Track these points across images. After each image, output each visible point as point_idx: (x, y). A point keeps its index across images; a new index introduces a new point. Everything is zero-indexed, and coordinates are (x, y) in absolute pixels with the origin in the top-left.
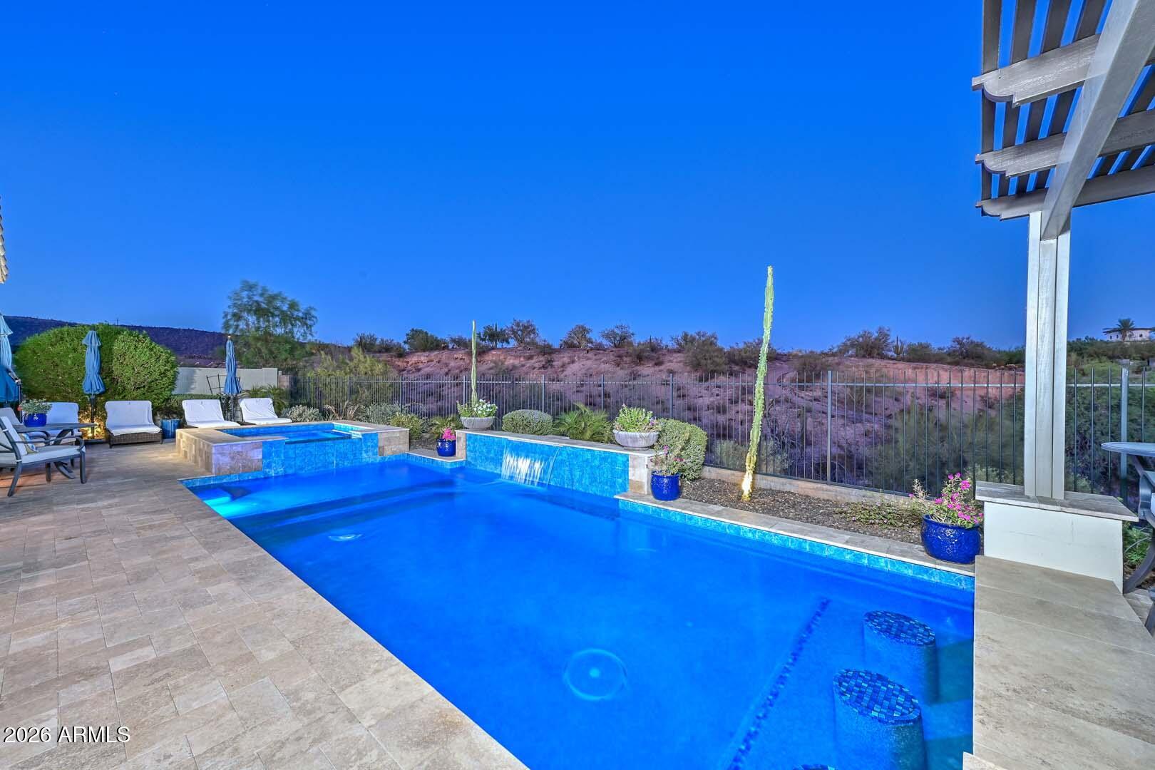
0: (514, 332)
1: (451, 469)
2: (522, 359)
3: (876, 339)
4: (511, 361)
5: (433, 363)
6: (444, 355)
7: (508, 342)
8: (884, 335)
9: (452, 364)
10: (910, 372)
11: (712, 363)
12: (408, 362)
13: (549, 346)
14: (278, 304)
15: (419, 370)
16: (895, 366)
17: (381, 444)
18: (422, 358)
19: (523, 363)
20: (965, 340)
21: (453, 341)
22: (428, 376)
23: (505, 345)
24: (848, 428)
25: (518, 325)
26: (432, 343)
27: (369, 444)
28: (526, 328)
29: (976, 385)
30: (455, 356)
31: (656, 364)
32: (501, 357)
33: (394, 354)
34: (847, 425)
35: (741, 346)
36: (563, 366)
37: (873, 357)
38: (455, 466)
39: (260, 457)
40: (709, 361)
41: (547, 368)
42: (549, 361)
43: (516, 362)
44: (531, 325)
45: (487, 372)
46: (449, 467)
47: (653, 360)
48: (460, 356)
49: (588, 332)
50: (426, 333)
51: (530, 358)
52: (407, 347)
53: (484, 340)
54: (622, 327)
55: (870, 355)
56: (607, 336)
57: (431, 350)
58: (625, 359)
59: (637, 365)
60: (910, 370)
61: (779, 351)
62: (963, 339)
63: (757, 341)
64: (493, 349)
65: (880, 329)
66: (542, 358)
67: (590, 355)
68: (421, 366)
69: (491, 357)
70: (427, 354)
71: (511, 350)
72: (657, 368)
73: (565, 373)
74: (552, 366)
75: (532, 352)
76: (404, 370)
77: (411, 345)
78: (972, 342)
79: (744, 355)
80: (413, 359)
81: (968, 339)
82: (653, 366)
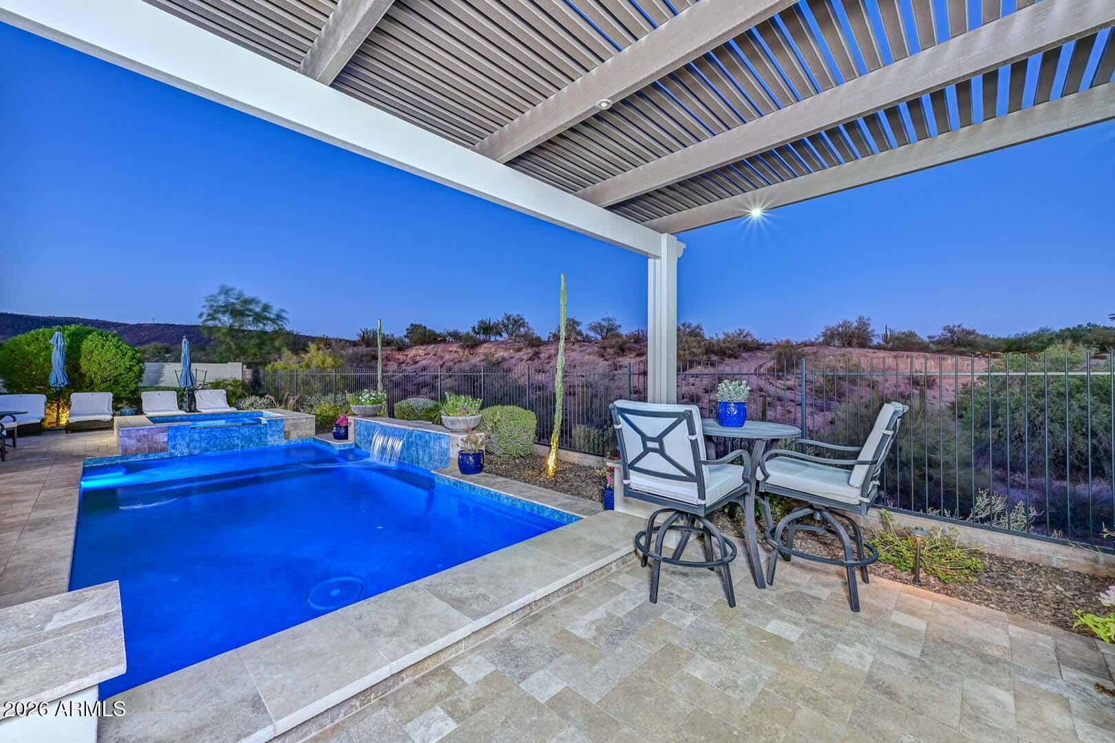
0: (506, 326)
1: (340, 451)
2: (511, 351)
3: (856, 328)
4: (502, 353)
5: (429, 356)
6: (440, 348)
7: (501, 336)
8: (863, 324)
9: (447, 357)
10: (890, 361)
11: (690, 354)
12: (407, 355)
13: (538, 339)
14: (252, 307)
15: (416, 363)
16: (875, 355)
17: (286, 429)
18: (420, 352)
19: (513, 355)
20: (956, 329)
21: (450, 334)
22: (424, 369)
23: (498, 338)
24: (816, 416)
25: (508, 319)
26: (430, 337)
27: (274, 429)
28: (516, 321)
29: (959, 374)
30: (450, 349)
31: (638, 355)
32: (493, 350)
33: (394, 347)
34: (816, 414)
35: (721, 337)
36: (550, 357)
37: (852, 347)
38: (343, 448)
39: (166, 439)
40: (687, 352)
41: (534, 360)
42: (537, 353)
43: (506, 354)
44: (522, 319)
45: (478, 363)
46: (338, 449)
47: (635, 351)
48: (455, 349)
49: (578, 325)
50: (425, 327)
51: (519, 350)
52: (407, 340)
53: (477, 333)
54: (609, 320)
55: (850, 344)
56: (594, 329)
57: (429, 343)
58: (608, 350)
59: (619, 356)
60: (891, 359)
61: (762, 341)
62: (954, 327)
63: (738, 332)
64: (485, 342)
65: (860, 318)
66: (530, 350)
67: (576, 347)
68: (418, 358)
69: (483, 350)
70: (424, 347)
71: (502, 342)
72: (638, 359)
73: (551, 365)
74: (539, 358)
75: (522, 345)
76: (403, 363)
77: (411, 339)
78: (963, 330)
79: (722, 345)
80: (412, 352)
81: (959, 326)
82: (635, 357)
